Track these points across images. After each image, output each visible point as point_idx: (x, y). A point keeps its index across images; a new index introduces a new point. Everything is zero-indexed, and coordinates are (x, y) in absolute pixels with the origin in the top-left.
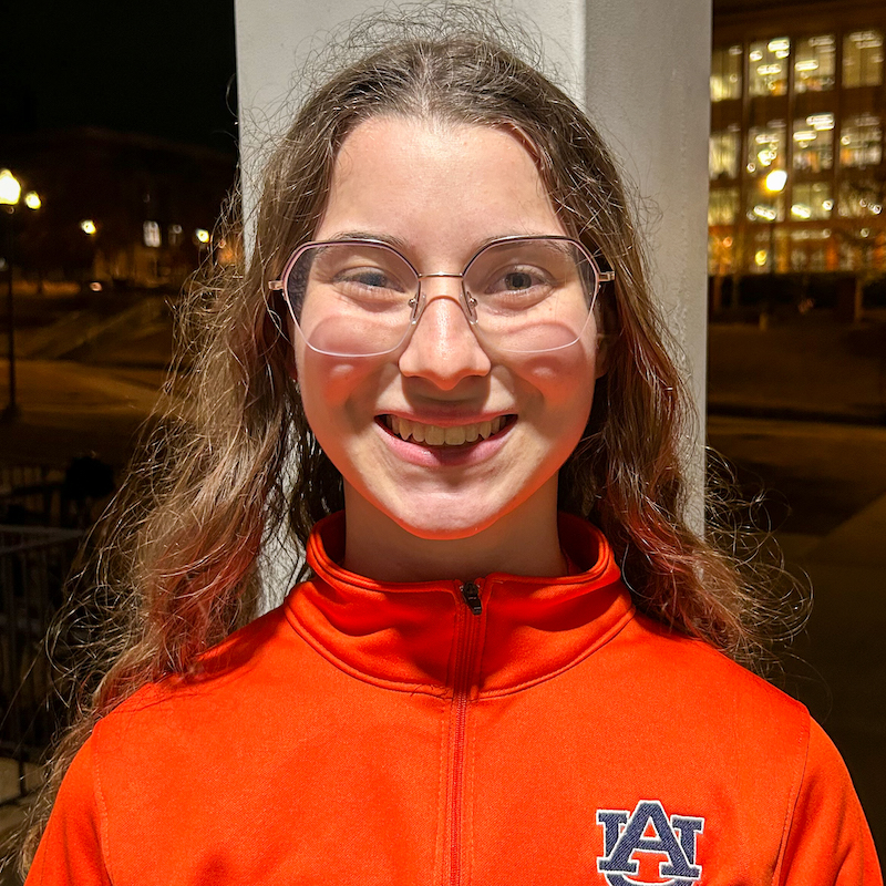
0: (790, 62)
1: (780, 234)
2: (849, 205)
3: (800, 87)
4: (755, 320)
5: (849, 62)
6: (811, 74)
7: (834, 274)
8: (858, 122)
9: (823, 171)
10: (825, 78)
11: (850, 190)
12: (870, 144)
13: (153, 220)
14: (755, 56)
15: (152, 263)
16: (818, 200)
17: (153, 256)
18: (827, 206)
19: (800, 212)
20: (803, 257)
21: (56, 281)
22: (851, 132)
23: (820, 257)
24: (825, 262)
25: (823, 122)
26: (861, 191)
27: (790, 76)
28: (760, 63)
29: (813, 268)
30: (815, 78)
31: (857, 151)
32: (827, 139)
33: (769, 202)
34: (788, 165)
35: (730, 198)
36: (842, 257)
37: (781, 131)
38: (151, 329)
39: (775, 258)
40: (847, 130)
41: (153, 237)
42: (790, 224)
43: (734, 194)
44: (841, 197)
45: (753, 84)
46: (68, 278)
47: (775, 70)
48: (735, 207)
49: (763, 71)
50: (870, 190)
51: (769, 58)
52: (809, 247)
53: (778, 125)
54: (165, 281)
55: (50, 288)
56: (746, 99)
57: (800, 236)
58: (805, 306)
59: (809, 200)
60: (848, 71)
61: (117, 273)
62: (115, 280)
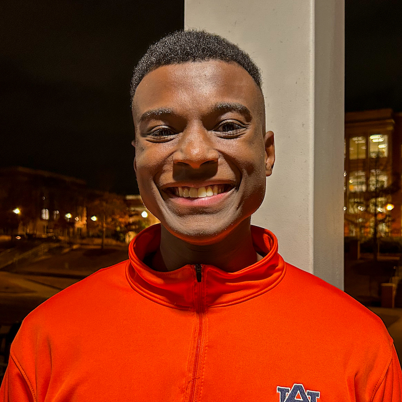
2: (353, 209)
8: (356, 174)
13: (46, 208)
15: (44, 227)
17: (45, 224)
31: (356, 186)
36: (351, 231)
38: (43, 257)
40: (352, 177)
41: (46, 215)
44: (350, 206)
46: (7, 234)
54: (50, 235)
60: (351, 153)
61: (28, 231)
62: (27, 234)
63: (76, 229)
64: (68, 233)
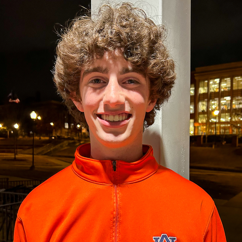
0: (220, 84)
2: (235, 119)
3: (222, 90)
4: (212, 146)
5: (234, 84)
6: (225, 87)
7: (231, 135)
8: (237, 98)
9: (228, 110)
10: (229, 87)
11: (235, 115)
12: (240, 104)
13: (66, 122)
14: (211, 83)
15: (66, 132)
16: (227, 117)
17: (67, 131)
18: (229, 118)
19: (222, 120)
20: (223, 131)
21: (44, 136)
23: (228, 131)
25: (228, 98)
26: (238, 115)
27: (220, 88)
29: (226, 134)
31: (236, 105)
32: (229, 102)
33: (215, 118)
34: (219, 109)
35: (205, 117)
36: (233, 131)
37: (218, 100)
38: (66, 148)
40: (234, 100)
41: (67, 126)
42: (220, 123)
43: (206, 115)
44: (233, 117)
45: (211, 89)
46: (47, 136)
47: (216, 86)
48: (206, 119)
49: (213, 86)
50: (240, 115)
51: (215, 83)
53: (217, 99)
54: (69, 136)
55: (42, 138)
56: (209, 93)
58: (224, 142)
59: (225, 117)
60: (234, 86)
61: (58, 135)
62: (57, 136)
63: (82, 133)
64: (79, 135)
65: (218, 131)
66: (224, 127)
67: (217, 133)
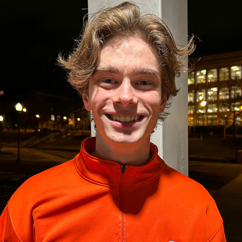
0: (206, 75)
1: (205, 116)
2: (222, 109)
3: (209, 81)
4: (199, 137)
5: (221, 75)
6: (212, 78)
7: (218, 126)
8: (223, 89)
9: (215, 101)
10: (215, 79)
11: (222, 106)
12: (227, 95)
13: (53, 114)
14: (198, 74)
16: (214, 108)
17: (53, 123)
18: (216, 109)
19: (210, 111)
20: (211, 122)
21: (30, 129)
22: (222, 92)
23: (215, 122)
24: (216, 123)
25: (215, 89)
26: (225, 106)
27: (207, 78)
28: (199, 75)
29: (213, 124)
30: (213, 79)
31: (223, 96)
32: (216, 93)
33: (202, 108)
34: (206, 100)
35: (193, 108)
36: (220, 122)
37: (205, 92)
38: (52, 140)
39: (204, 122)
40: (221, 91)
41: (53, 118)
42: (207, 114)
43: (193, 107)
44: (220, 107)
45: (198, 81)
47: (203, 77)
48: (194, 110)
49: (200, 77)
50: (227, 105)
51: (202, 74)
52: (212, 119)
53: (204, 90)
55: (28, 131)
56: (196, 84)
57: (210, 117)
58: (211, 134)
59: (212, 108)
60: (220, 77)
62: (43, 128)
65: (206, 122)
66: (211, 118)
67: (205, 123)
